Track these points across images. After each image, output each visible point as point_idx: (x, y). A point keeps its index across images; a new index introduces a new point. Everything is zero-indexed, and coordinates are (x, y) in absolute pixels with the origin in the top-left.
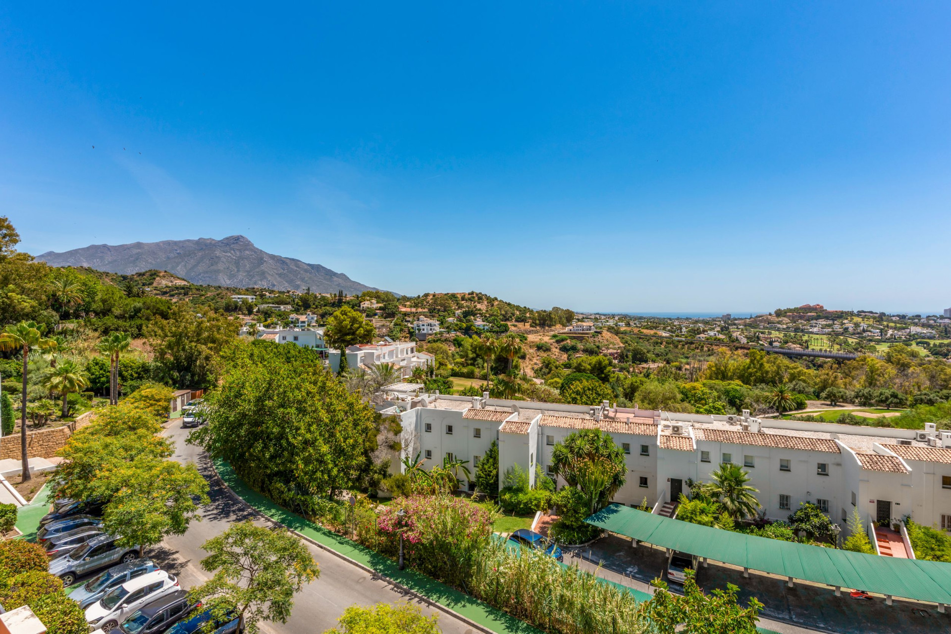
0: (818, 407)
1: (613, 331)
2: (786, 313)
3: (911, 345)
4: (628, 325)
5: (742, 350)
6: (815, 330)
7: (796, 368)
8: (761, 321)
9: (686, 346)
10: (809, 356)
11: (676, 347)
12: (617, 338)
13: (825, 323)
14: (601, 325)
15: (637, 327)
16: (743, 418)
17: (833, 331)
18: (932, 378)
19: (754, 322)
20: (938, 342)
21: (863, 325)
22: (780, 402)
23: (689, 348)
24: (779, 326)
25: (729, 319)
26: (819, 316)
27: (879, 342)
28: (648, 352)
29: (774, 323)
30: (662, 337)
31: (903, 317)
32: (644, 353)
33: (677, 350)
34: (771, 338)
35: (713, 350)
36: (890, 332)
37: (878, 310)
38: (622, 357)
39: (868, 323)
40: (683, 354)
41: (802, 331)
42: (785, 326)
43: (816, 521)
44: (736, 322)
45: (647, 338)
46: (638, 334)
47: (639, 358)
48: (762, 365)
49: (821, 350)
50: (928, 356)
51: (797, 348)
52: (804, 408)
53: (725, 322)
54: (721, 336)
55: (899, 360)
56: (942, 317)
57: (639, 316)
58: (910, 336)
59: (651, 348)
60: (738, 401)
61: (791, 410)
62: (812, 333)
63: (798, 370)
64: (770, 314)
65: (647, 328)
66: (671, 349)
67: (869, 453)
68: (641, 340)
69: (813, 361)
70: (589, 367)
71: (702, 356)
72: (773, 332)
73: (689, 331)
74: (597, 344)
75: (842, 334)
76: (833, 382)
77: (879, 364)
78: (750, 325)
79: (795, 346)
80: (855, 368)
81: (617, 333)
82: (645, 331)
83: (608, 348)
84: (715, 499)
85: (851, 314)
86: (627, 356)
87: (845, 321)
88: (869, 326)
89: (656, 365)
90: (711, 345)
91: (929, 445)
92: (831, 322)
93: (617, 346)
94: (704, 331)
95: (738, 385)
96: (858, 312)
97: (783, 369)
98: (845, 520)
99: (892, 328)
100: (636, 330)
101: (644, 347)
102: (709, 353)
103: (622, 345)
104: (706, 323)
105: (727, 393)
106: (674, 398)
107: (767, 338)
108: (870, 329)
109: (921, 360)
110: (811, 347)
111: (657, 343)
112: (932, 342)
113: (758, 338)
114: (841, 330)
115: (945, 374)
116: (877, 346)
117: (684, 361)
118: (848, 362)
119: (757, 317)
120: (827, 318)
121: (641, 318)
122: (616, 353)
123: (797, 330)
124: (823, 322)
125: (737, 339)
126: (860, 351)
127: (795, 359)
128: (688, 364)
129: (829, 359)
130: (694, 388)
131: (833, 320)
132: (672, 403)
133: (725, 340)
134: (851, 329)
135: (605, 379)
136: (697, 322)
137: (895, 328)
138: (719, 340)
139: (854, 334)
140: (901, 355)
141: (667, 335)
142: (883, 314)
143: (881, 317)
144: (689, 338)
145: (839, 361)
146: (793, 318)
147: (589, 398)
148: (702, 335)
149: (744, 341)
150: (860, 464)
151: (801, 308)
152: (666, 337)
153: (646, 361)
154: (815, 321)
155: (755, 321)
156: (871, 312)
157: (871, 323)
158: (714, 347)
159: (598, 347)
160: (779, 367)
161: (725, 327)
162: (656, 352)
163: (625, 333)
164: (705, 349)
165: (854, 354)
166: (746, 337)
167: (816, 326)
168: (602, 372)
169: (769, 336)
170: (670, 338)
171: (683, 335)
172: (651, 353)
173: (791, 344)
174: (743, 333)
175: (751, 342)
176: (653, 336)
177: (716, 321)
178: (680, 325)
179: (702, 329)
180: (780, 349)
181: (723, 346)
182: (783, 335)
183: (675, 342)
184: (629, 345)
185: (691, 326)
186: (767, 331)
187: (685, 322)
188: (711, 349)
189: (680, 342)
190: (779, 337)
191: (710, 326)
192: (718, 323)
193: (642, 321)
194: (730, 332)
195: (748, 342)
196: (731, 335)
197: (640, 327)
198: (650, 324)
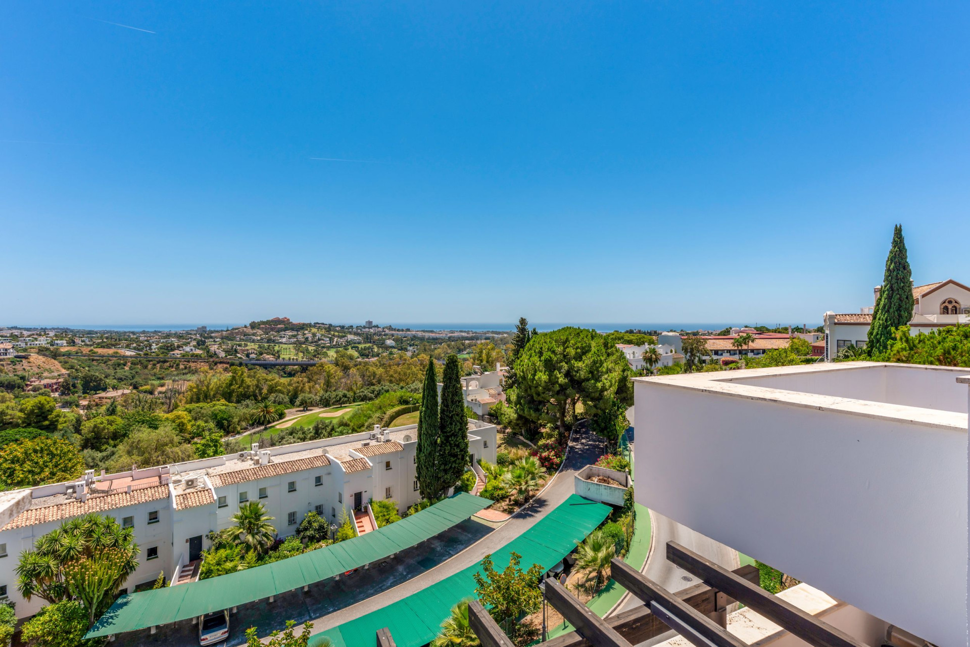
0: (295, 415)
1: (47, 353)
2: (259, 325)
3: (348, 349)
4: (72, 343)
5: (221, 365)
6: (284, 340)
7: (273, 380)
8: (237, 334)
9: (158, 365)
10: (280, 365)
11: (146, 367)
12: (56, 362)
13: (291, 334)
14: (23, 345)
15: (87, 345)
16: (253, 452)
17: (298, 341)
18: (363, 376)
19: (230, 335)
20: (363, 346)
21: (318, 335)
22: (265, 417)
23: (161, 368)
24: (254, 337)
25: (205, 332)
26: (287, 327)
27: (329, 348)
28: (106, 377)
29: (249, 335)
30: (125, 357)
31: (343, 327)
32: (101, 380)
33: (146, 371)
34: (247, 350)
35: (190, 367)
36: (336, 339)
37: (327, 322)
38: (66, 388)
39: (321, 333)
40: (155, 375)
41: (274, 341)
42: (259, 338)
43: (315, 525)
44: (213, 335)
45: (105, 360)
46: (89, 355)
47: (92, 385)
48: (243, 381)
49: (290, 359)
50: (358, 358)
51: (270, 358)
52: (284, 418)
53: (201, 336)
54: (198, 352)
55: (343, 363)
56: (365, 327)
58: (347, 342)
60: (225, 423)
61: (274, 421)
62: (281, 343)
63: (275, 381)
64: (246, 327)
65: (103, 347)
66: (138, 370)
67: (348, 460)
68: (95, 363)
69: (285, 369)
70: (22, 415)
71: (178, 375)
72: (249, 344)
73: (161, 348)
74: (20, 373)
75: (304, 343)
76: (302, 388)
77: (332, 368)
78: (227, 338)
79: (269, 356)
80: (316, 373)
81: (55, 355)
82: (100, 351)
83: (40, 377)
84: (237, 542)
85: (310, 325)
86: (74, 386)
87: (306, 332)
88: (322, 335)
89: (120, 392)
90: (189, 362)
91: (377, 441)
92: (295, 333)
93: (56, 374)
94: (179, 347)
95: (223, 405)
96: (315, 323)
97: (262, 382)
98: (334, 516)
99: (336, 336)
100: (86, 350)
101: (98, 371)
102: (186, 371)
103: (64, 371)
104: (179, 336)
105: (214, 416)
106: (172, 442)
107: (244, 350)
108: (323, 338)
109: (356, 361)
110: (282, 356)
111: (119, 365)
112: (360, 346)
113: (236, 351)
114: (303, 340)
115: (369, 372)
116: (328, 352)
117: (156, 382)
118: (311, 368)
119: (233, 329)
120: (292, 329)
121: (90, 332)
122: (56, 384)
123: (269, 341)
124: (289, 333)
125: (215, 354)
126: (318, 358)
127: (270, 369)
128: (162, 385)
129: (296, 367)
130: (178, 417)
131: (297, 331)
132: (171, 448)
133: (203, 356)
134: (310, 339)
135: (52, 427)
136: (168, 336)
137: (338, 337)
138: (197, 356)
139: (312, 342)
140: (343, 359)
141: (133, 354)
142: (330, 325)
143: (330, 328)
144: (161, 356)
145: (304, 368)
146: (266, 329)
147: (36, 463)
148: (176, 352)
149: (223, 354)
150: (344, 470)
151: (272, 321)
152: (131, 357)
153: (104, 389)
154: (283, 332)
155: (232, 333)
156: (323, 324)
157: (323, 333)
158: (192, 364)
159: (23, 378)
160: (258, 381)
161: (201, 340)
162: (118, 375)
163: (69, 354)
164: (182, 367)
165: (313, 360)
166: (224, 351)
167: (284, 337)
168: (46, 419)
169: (246, 348)
170: (136, 357)
171: (153, 352)
172: (111, 377)
173: (265, 355)
174: (221, 346)
175: (229, 355)
176: (112, 357)
177: (191, 334)
178: (147, 341)
179: (176, 344)
180: (256, 360)
181: (202, 362)
182: (257, 346)
183: (144, 361)
184: (77, 370)
185: (162, 341)
186: (243, 343)
187: (153, 337)
188: (188, 366)
189: (150, 361)
190: (254, 349)
191: (184, 341)
192: (193, 336)
193: (93, 337)
194: (207, 347)
195: (226, 356)
196: (209, 350)
197: (91, 345)
198: (105, 340)
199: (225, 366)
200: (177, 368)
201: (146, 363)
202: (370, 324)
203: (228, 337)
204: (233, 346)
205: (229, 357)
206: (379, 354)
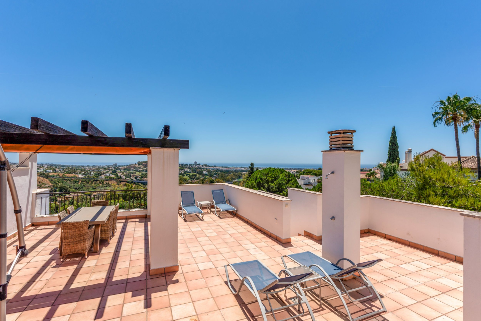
1: (44, 176)
2: (142, 163)
3: (184, 176)
4: (55, 171)
5: (123, 183)
8: (131, 167)
9: (94, 182)
11: (88, 183)
12: (47, 180)
15: (61, 172)
20: (192, 174)
23: (95, 183)
24: (139, 169)
25: (116, 166)
28: (70, 187)
29: (137, 168)
30: (79, 178)
31: (183, 165)
32: (67, 188)
33: (88, 185)
34: (136, 175)
35: (108, 183)
40: (92, 187)
42: (142, 170)
44: (120, 168)
45: (69, 179)
46: (62, 177)
50: (189, 180)
53: (114, 168)
54: (113, 176)
56: (193, 165)
57: (62, 164)
58: (184, 172)
59: (72, 185)
64: (136, 164)
65: (69, 173)
66: (84, 184)
68: (65, 181)
71: (103, 187)
72: (137, 172)
73: (95, 174)
79: (146, 179)
81: (47, 177)
82: (68, 175)
83: (40, 187)
86: (55, 191)
89: (76, 195)
90: (108, 181)
93: (47, 186)
94: (104, 173)
100: (61, 175)
101: (67, 184)
102: (107, 185)
103: (51, 184)
104: (104, 169)
109: (187, 182)
111: (76, 182)
112: (191, 174)
113: (130, 176)
117: (93, 191)
119: (130, 165)
121: (63, 166)
125: (121, 177)
128: (95, 192)
133: (115, 178)
136: (99, 168)
137: (180, 169)
138: (112, 178)
140: (181, 181)
141: (82, 176)
144: (95, 178)
146: (145, 165)
148: (102, 176)
149: (124, 177)
152: (81, 178)
153: (69, 193)
155: (129, 167)
158: (109, 182)
161: (114, 171)
162: (76, 187)
163: (53, 176)
164: (105, 183)
166: (125, 175)
169: (135, 175)
170: (84, 178)
171: (92, 176)
172: (72, 188)
173: (144, 178)
174: (123, 174)
175: (127, 178)
176: (73, 178)
177: (109, 167)
178: (89, 170)
179: (102, 172)
180: (140, 180)
181: (114, 181)
182: (141, 174)
183: (87, 180)
184: (57, 184)
185: (96, 170)
186: (134, 172)
187: (92, 168)
188: (107, 183)
189: (90, 180)
190: (139, 175)
191: (106, 170)
192: (110, 168)
193: (64, 168)
194: (117, 174)
195: (126, 178)
196: (118, 175)
197: (63, 172)
198: (70, 170)
199: (125, 183)
200: (103, 184)
201: (88, 181)
202: (196, 163)
203: (127, 169)
204: (129, 174)
205: (127, 179)
206: (200, 178)
